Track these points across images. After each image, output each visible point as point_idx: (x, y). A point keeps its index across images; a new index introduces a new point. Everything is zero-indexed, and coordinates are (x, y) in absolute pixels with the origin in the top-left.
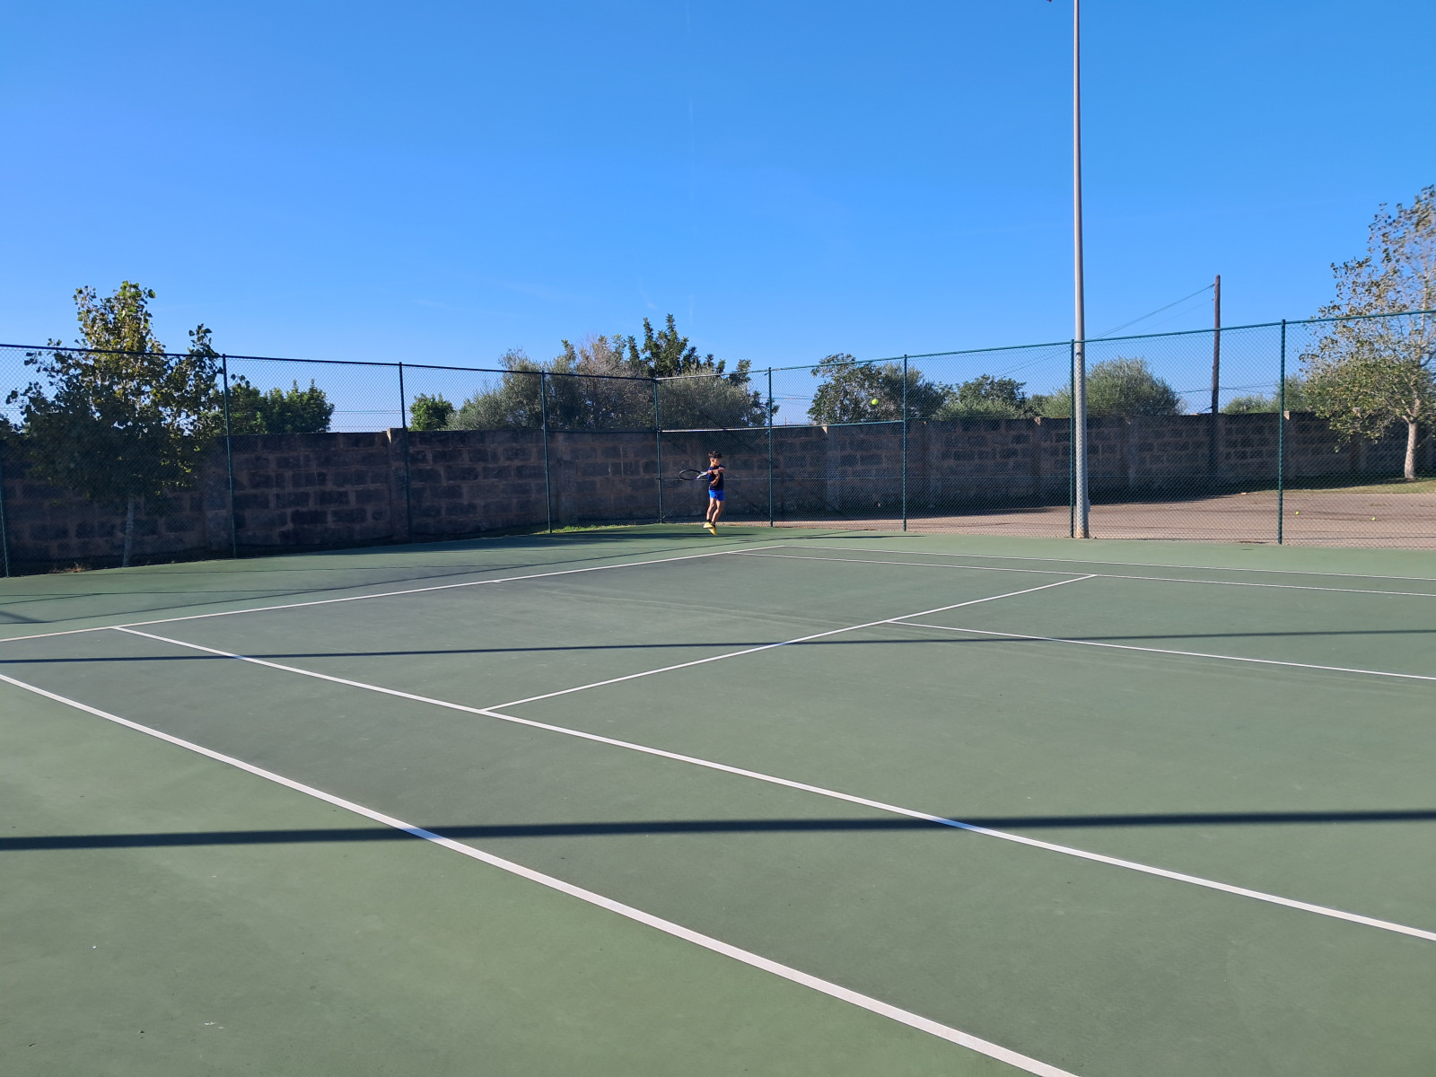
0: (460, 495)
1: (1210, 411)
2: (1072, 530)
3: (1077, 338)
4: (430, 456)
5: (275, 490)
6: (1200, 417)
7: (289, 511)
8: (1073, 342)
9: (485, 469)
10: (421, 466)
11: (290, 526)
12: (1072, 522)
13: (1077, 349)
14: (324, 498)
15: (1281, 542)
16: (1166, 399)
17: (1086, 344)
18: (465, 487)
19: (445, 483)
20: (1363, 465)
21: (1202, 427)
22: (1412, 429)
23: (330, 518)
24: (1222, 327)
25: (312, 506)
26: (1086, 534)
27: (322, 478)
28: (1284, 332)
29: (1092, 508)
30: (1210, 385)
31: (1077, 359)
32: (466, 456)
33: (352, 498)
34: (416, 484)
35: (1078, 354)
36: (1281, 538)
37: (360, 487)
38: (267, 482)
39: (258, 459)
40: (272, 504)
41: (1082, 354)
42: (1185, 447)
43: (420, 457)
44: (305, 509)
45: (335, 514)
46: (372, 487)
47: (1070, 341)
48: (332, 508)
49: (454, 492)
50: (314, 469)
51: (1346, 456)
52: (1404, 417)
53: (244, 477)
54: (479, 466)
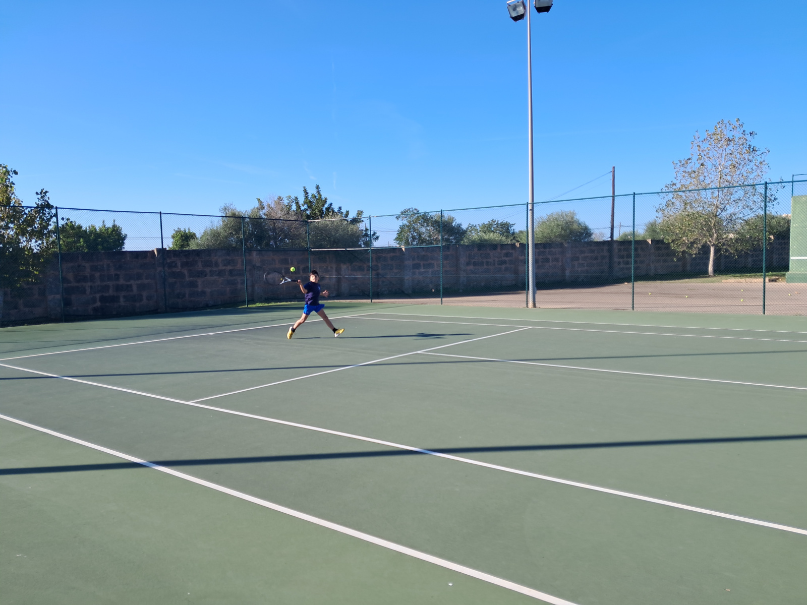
0: (197, 286)
1: (610, 239)
2: (527, 304)
3: (530, 201)
4: (179, 264)
5: (89, 284)
6: (604, 242)
7: (98, 296)
8: (528, 204)
9: (211, 271)
10: (174, 269)
11: (98, 304)
12: (527, 299)
13: (530, 207)
14: (118, 288)
15: (633, 309)
16: (586, 232)
17: (534, 204)
18: (200, 281)
19: (187, 279)
20: (688, 268)
21: (606, 248)
22: (712, 249)
23: (122, 299)
24: (616, 194)
25: (111, 292)
26: (534, 306)
27: (117, 277)
28: (634, 199)
29: (538, 292)
30: (609, 225)
31: (530, 212)
32: (200, 264)
33: (135, 288)
34: (171, 280)
35: (531, 210)
36: (633, 307)
37: (139, 282)
38: (85, 279)
39: (79, 266)
40: (88, 291)
41: (532, 210)
42: (596, 258)
43: (174, 264)
44: (107, 295)
45: (124, 297)
46: (146, 281)
47: (526, 203)
48: (123, 294)
49: (193, 285)
50: (113, 272)
51: (680, 263)
52: (709, 243)
53: (70, 276)
54: (208, 270)
